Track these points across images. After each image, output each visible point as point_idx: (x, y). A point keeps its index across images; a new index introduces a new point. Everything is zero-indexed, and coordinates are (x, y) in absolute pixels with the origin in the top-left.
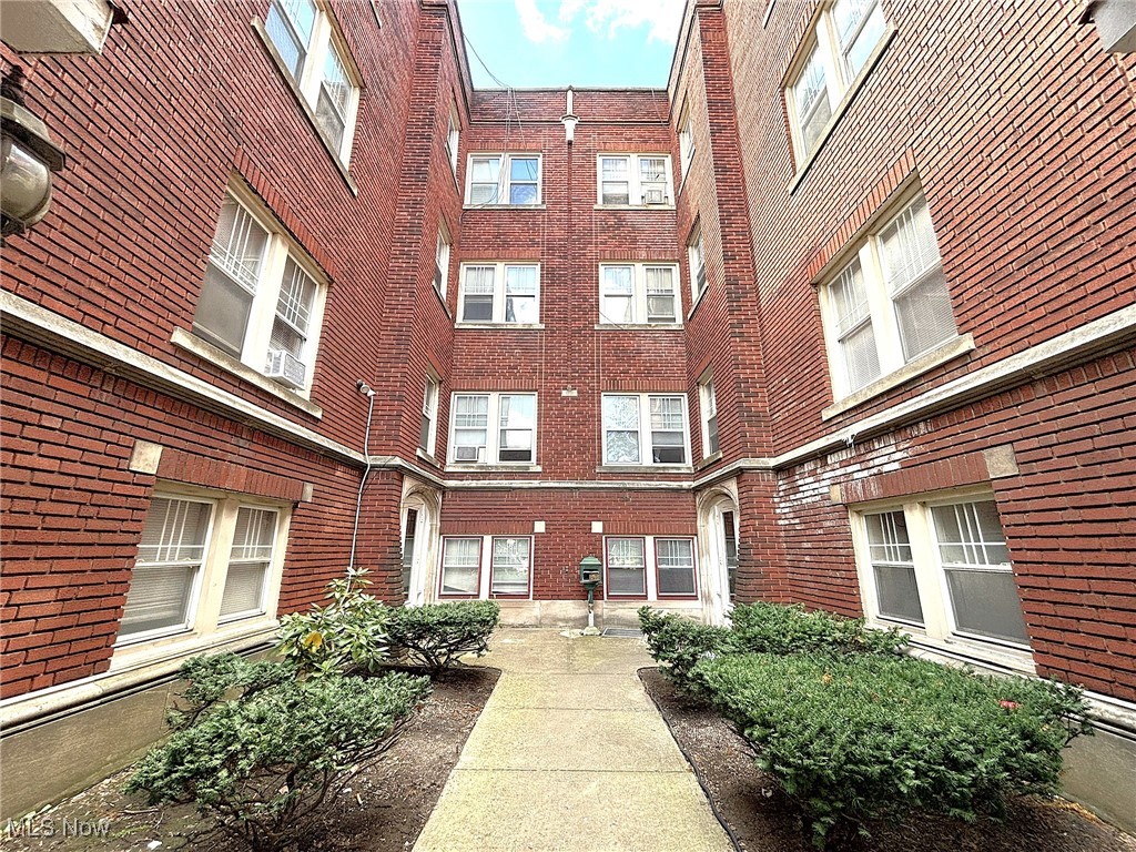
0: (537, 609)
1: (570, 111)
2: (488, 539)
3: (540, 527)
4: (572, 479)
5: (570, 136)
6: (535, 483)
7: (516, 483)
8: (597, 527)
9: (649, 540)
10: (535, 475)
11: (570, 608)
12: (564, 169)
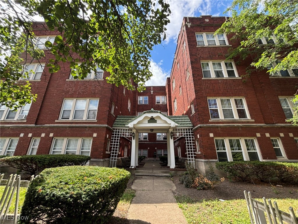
0: (148, 159)
1: (152, 89)
2: (142, 150)
3: (149, 148)
4: (152, 142)
5: (152, 94)
6: (148, 143)
7: (146, 143)
8: (156, 148)
9: (163, 150)
10: (148, 142)
11: (152, 159)
12: (151, 98)
